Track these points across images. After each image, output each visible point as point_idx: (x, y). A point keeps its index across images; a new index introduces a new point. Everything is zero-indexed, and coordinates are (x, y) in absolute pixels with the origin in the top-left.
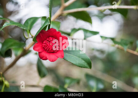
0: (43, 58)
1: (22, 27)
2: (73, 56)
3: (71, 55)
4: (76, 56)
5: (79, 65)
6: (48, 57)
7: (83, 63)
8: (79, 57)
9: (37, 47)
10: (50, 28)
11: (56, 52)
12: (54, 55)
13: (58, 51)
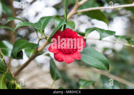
0: (59, 60)
1: (36, 27)
2: (90, 57)
3: (88, 56)
4: (93, 57)
5: (97, 67)
6: (64, 59)
7: (100, 64)
8: (96, 58)
10: (66, 28)
11: (72, 54)
12: (70, 57)
13: (74, 52)
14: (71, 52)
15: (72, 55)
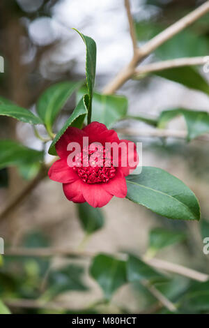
0: (75, 198)
4: (159, 190)
7: (178, 206)
8: (167, 193)
9: (58, 172)
10: (91, 121)
11: (108, 183)
12: (102, 190)
13: (112, 179)
14: (105, 179)
15: (106, 186)
